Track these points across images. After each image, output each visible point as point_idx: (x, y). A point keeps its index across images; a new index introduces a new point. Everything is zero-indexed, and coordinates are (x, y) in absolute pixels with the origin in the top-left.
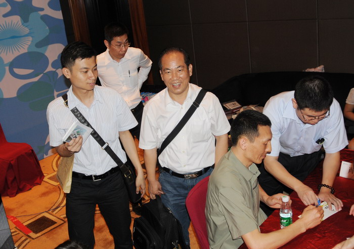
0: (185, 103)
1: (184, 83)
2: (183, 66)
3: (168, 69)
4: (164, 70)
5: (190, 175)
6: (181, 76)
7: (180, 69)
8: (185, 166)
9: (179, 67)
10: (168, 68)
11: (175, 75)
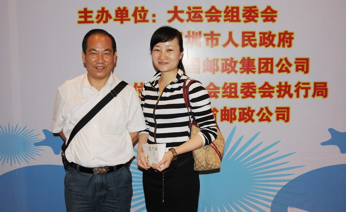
0: (103, 89)
1: (108, 68)
2: (111, 51)
3: (94, 50)
4: (90, 50)
5: (100, 170)
6: (107, 60)
7: (106, 52)
8: (93, 159)
9: (107, 50)
10: (94, 48)
11: (100, 57)
